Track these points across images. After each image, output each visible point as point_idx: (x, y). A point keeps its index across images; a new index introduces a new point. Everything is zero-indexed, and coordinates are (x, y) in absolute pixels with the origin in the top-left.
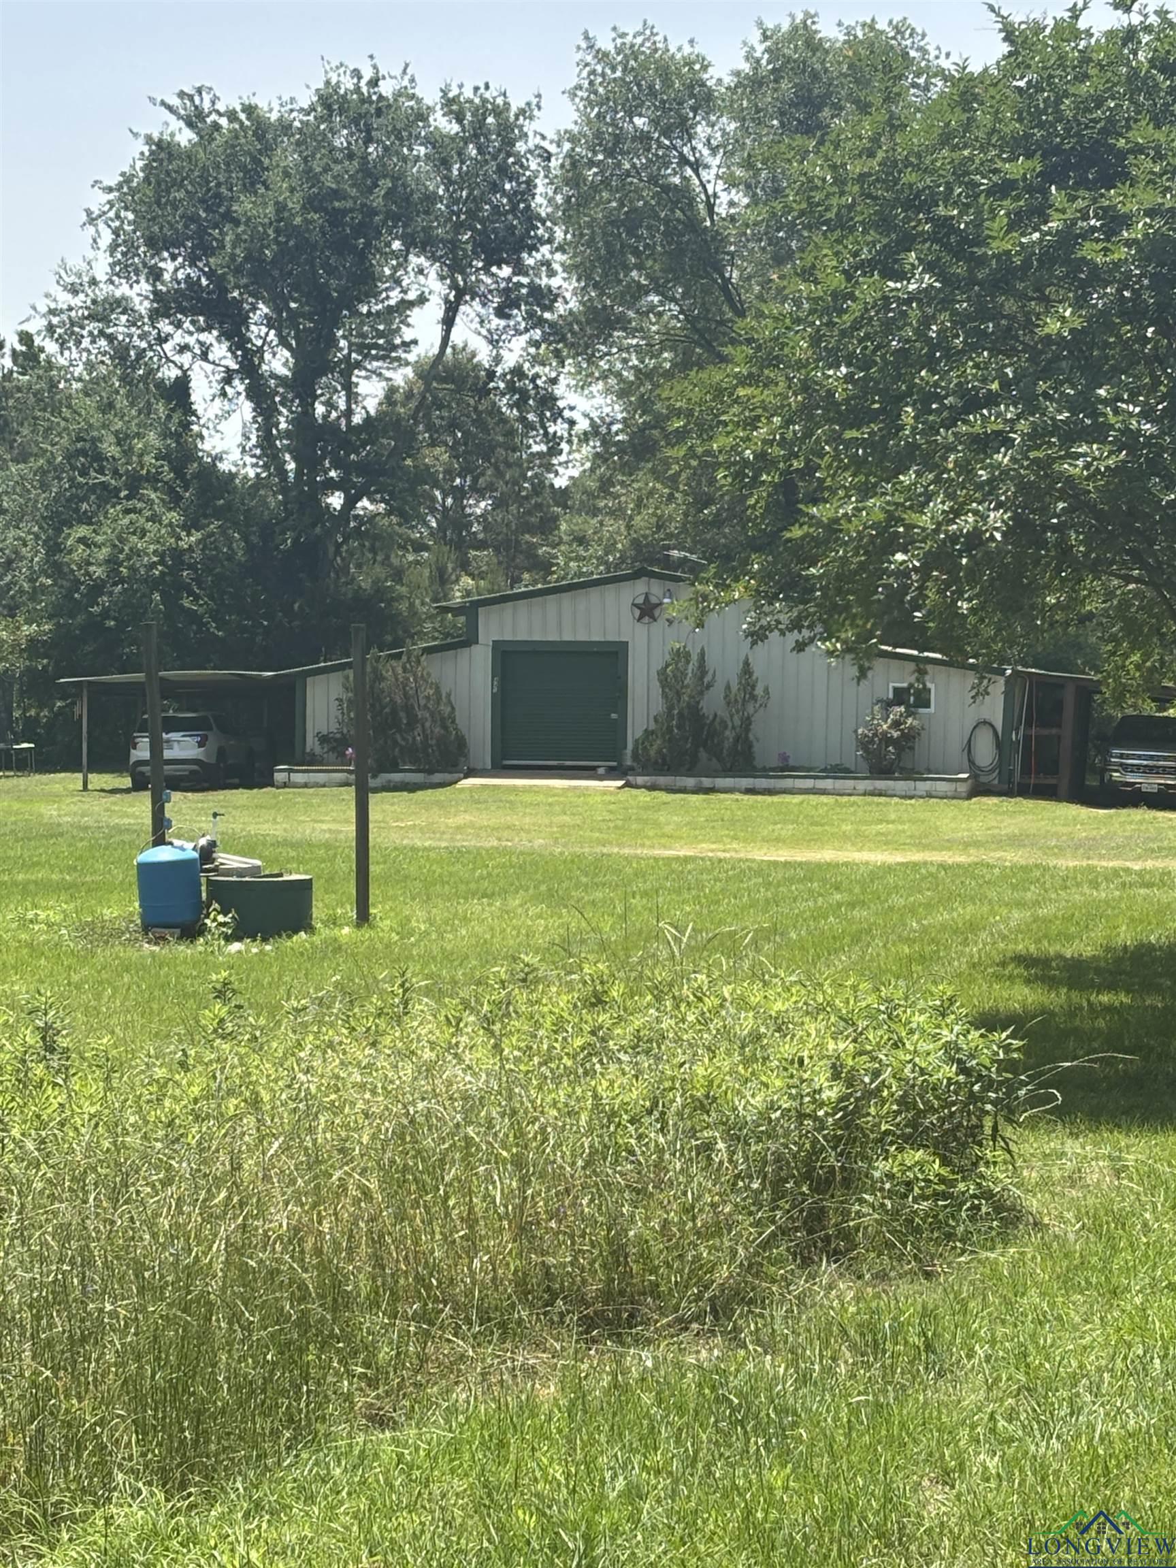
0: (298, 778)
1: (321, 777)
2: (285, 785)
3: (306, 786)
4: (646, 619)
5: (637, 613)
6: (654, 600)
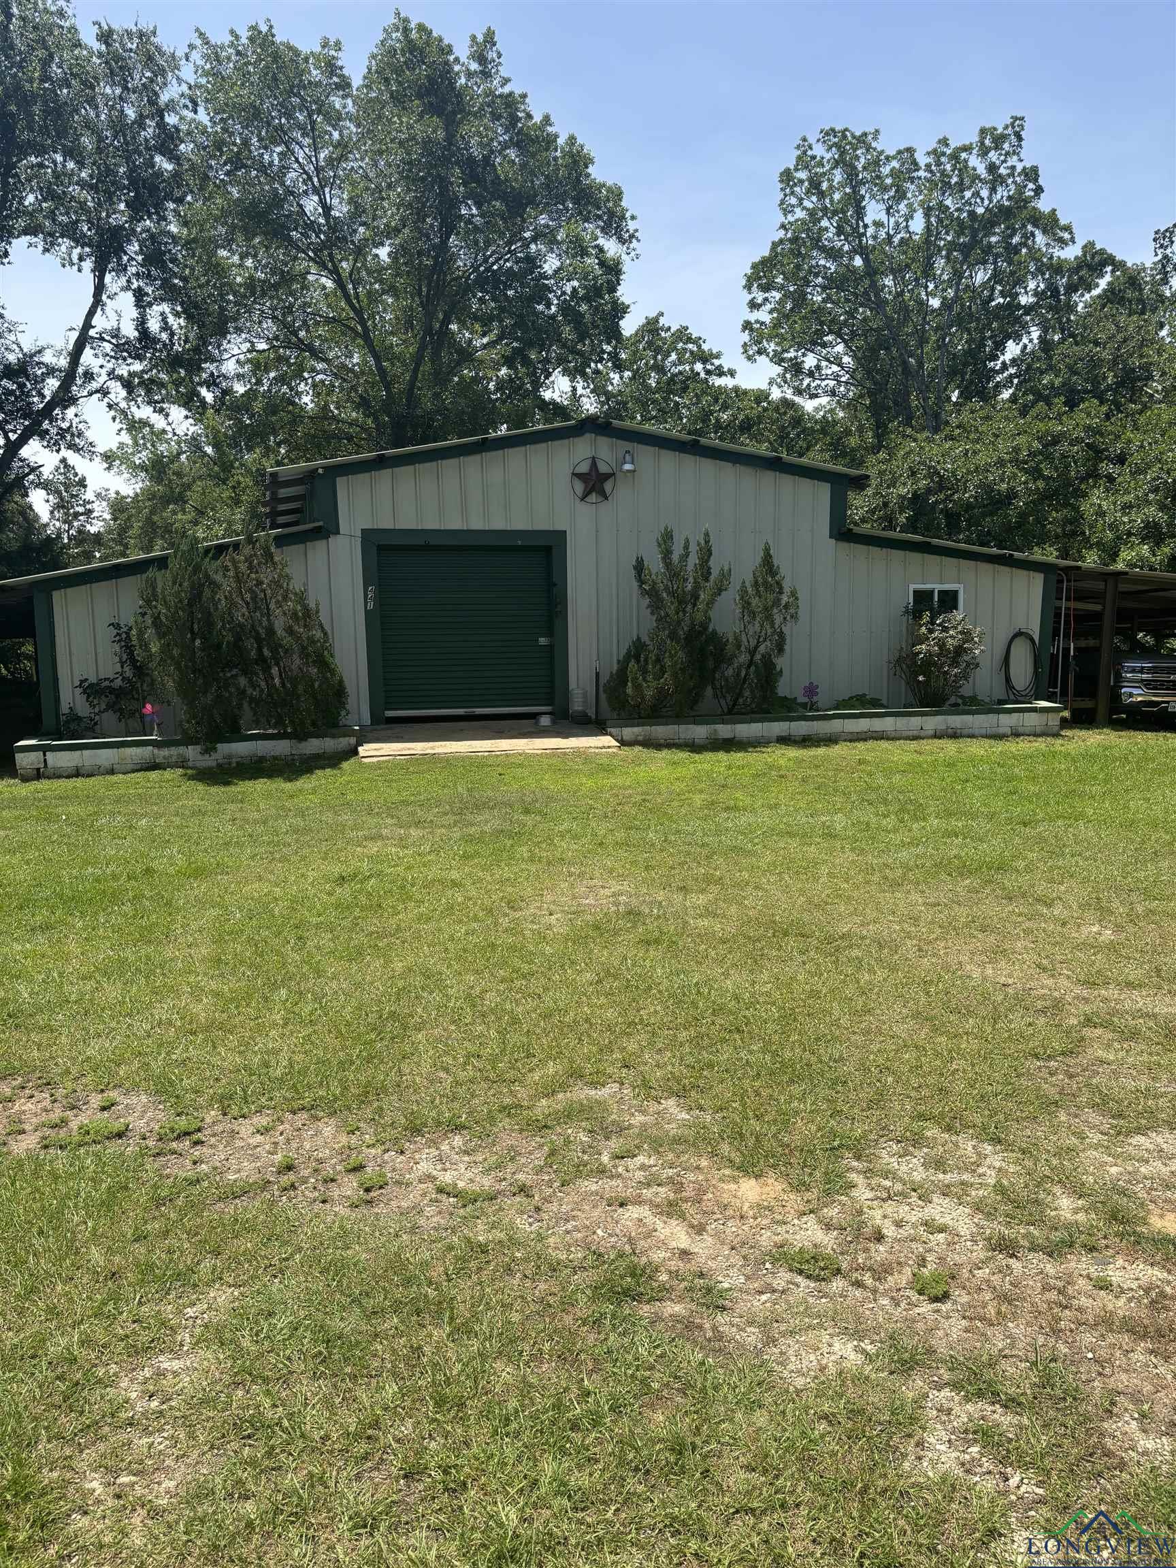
0: (59, 760)
1: (105, 757)
2: (38, 775)
3: (77, 773)
4: (593, 497)
5: (579, 487)
6: (603, 468)
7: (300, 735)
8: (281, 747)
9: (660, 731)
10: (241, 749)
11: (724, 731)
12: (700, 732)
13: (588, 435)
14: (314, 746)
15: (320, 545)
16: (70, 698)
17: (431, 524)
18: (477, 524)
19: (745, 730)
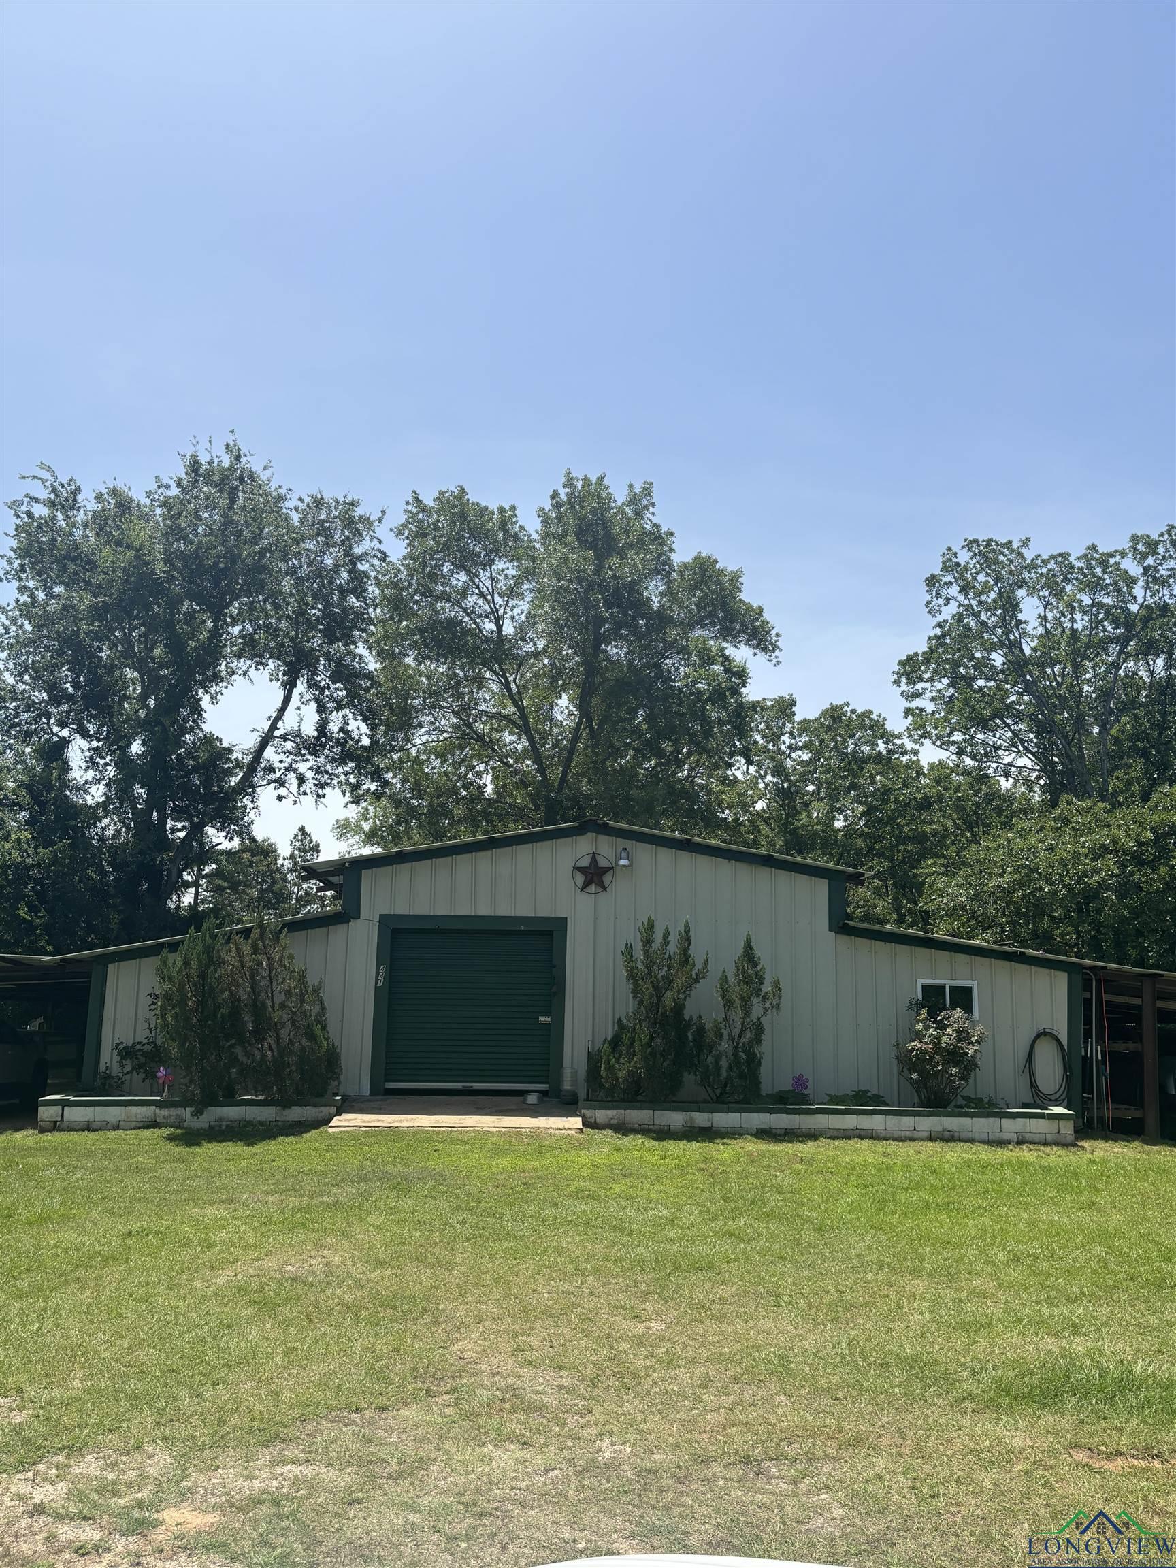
0: (75, 1114)
1: (114, 1114)
2: (55, 1127)
3: (88, 1127)
4: (592, 888)
5: (580, 879)
6: (603, 863)
7: (285, 1104)
8: (267, 1114)
9: (636, 1116)
10: (232, 1113)
11: (701, 1119)
12: (675, 1119)
13: (590, 835)
14: (296, 1113)
15: (341, 929)
16: (108, 1057)
17: (442, 911)
18: (483, 911)
19: (723, 1119)
